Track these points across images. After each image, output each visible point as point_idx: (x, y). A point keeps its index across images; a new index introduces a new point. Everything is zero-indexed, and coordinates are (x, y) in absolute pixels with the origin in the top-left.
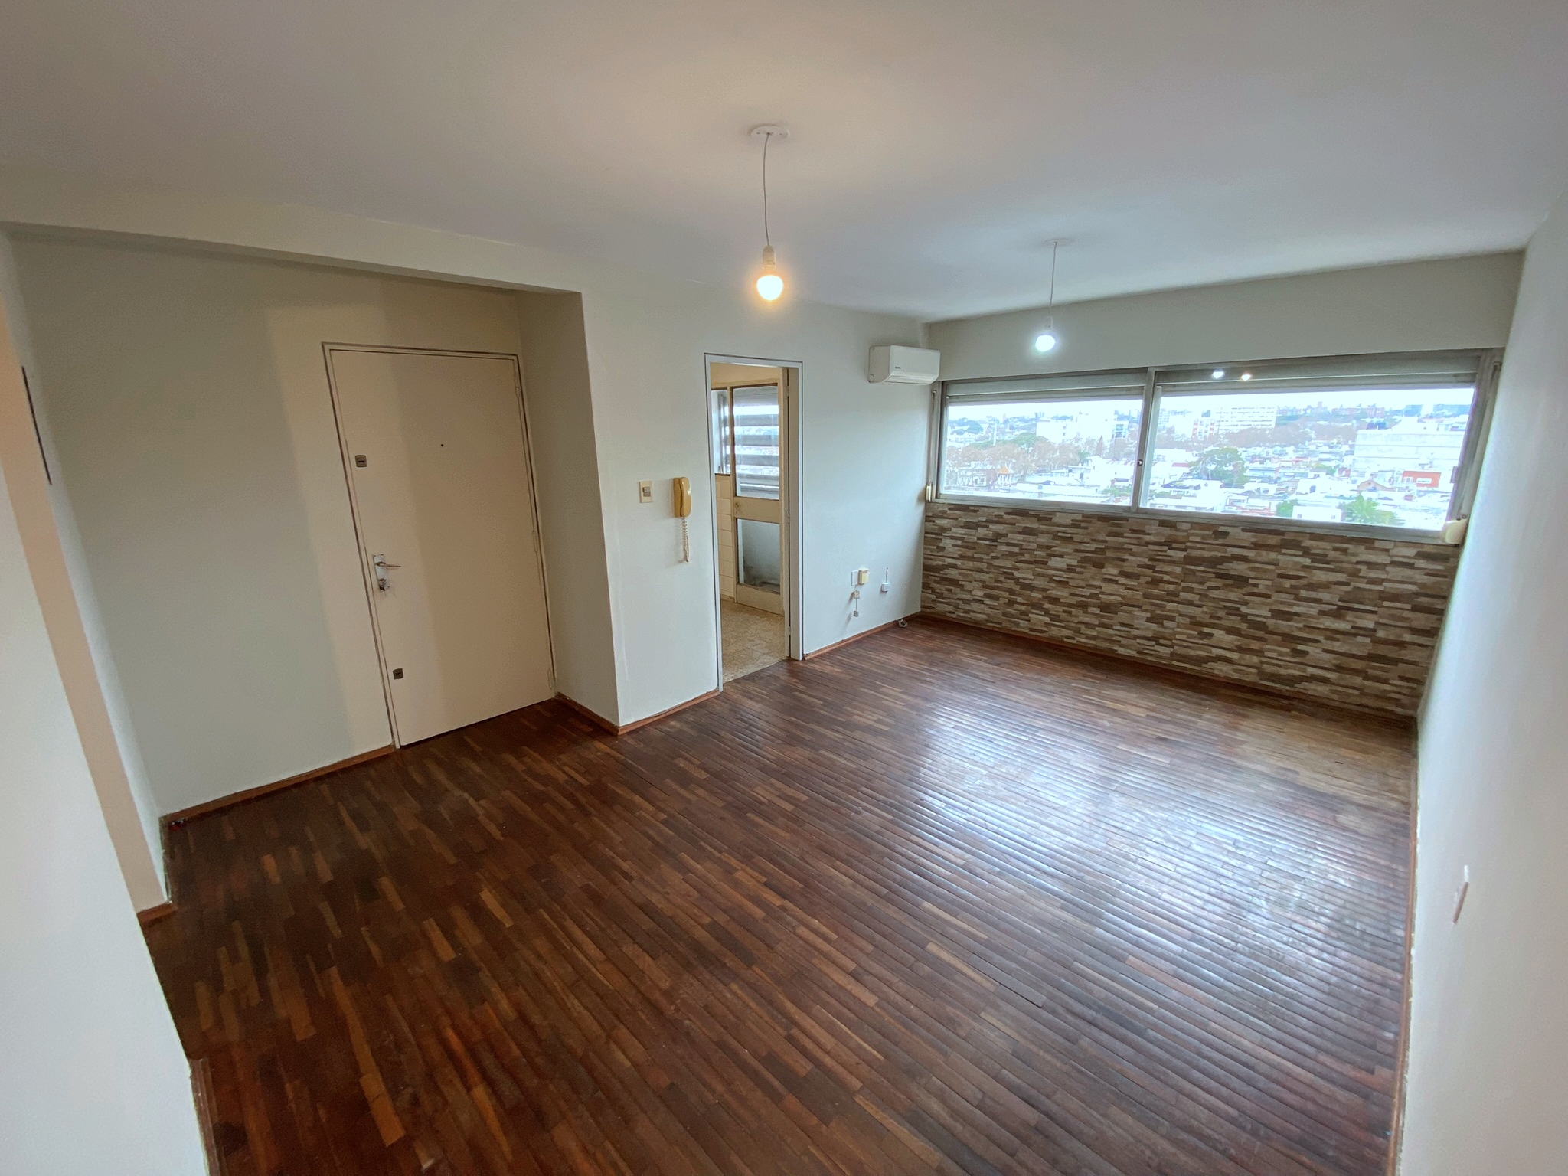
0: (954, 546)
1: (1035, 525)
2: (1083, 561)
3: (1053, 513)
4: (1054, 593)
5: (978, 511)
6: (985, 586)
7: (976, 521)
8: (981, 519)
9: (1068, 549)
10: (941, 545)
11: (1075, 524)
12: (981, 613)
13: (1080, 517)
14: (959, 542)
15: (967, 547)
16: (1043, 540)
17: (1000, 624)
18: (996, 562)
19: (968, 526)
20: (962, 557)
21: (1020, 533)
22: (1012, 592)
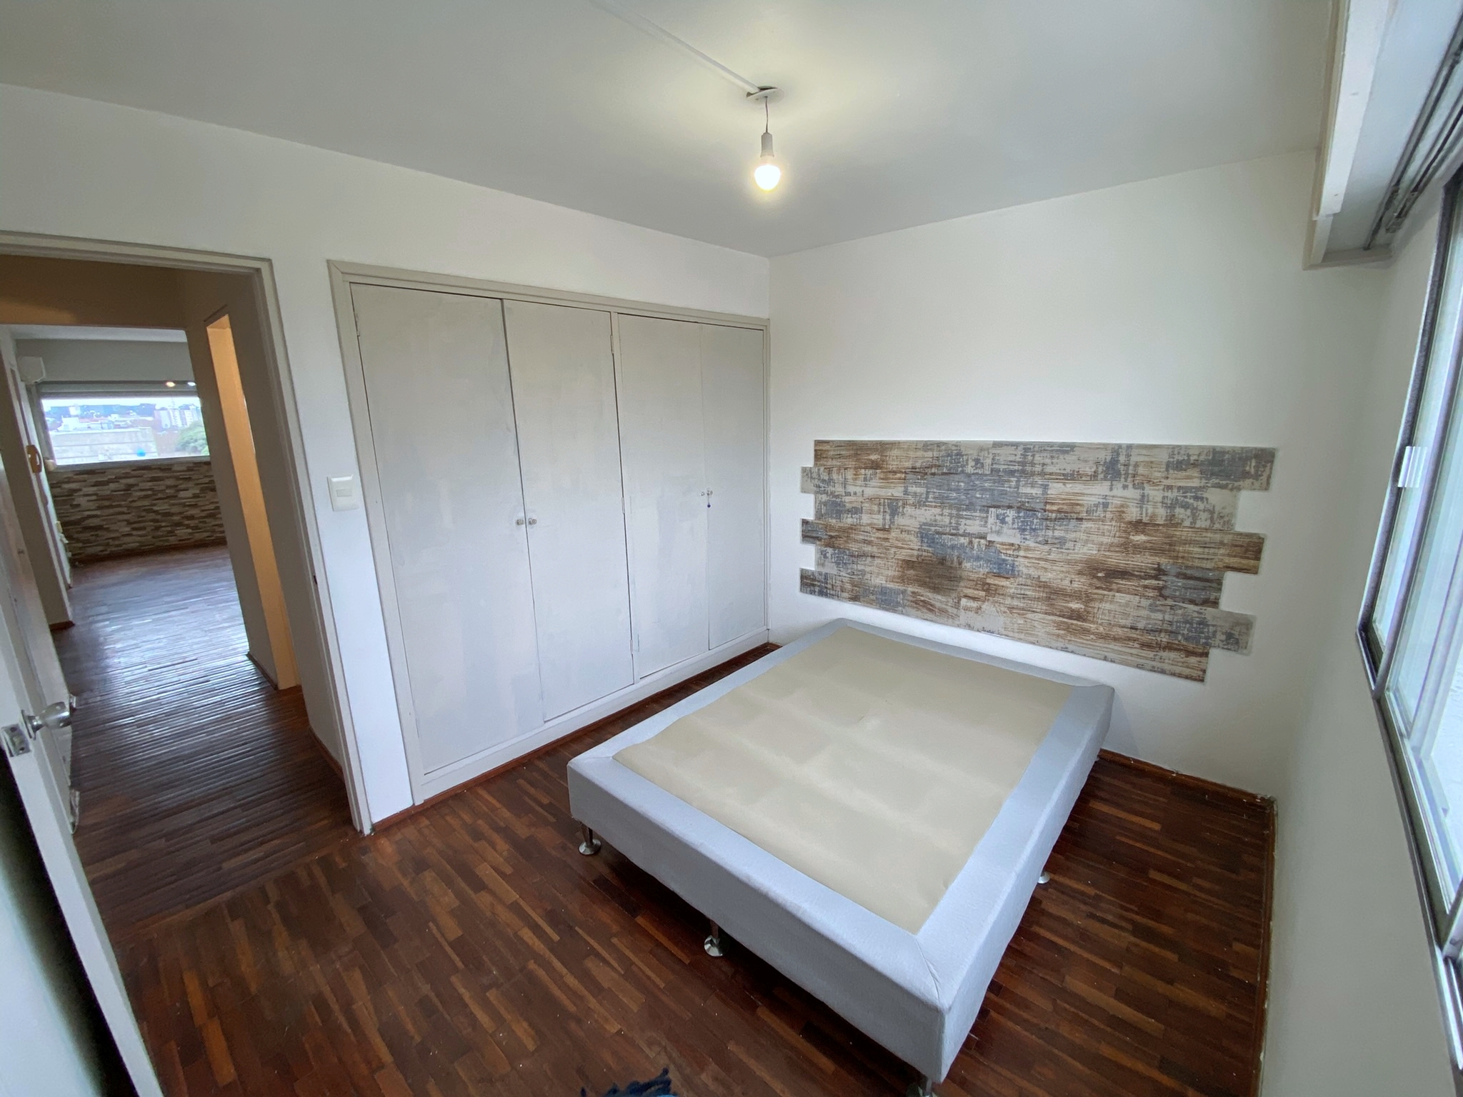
0: (89, 501)
3: (172, 465)
6: (129, 523)
9: (190, 484)
10: (75, 503)
11: (189, 469)
14: (94, 498)
19: (96, 484)
22: (157, 521)
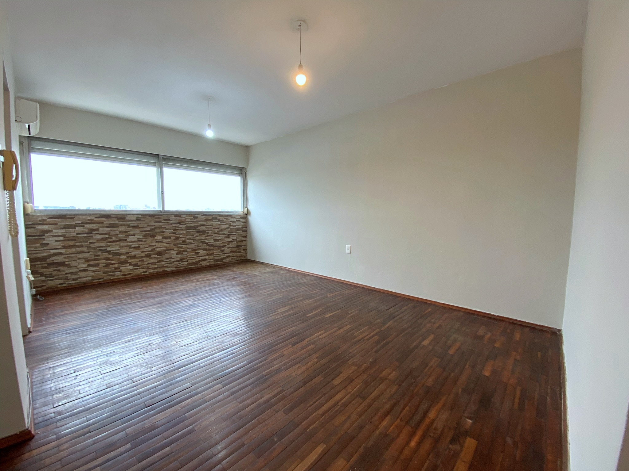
0: (56, 241)
1: (117, 222)
2: (145, 236)
3: (126, 215)
4: (132, 254)
5: (74, 218)
6: (87, 260)
7: (73, 223)
8: (77, 222)
9: (137, 231)
10: (44, 242)
11: (138, 220)
12: (86, 277)
13: (140, 216)
14: (62, 238)
15: (69, 240)
16: (122, 229)
17: (103, 278)
18: (93, 245)
19: (66, 227)
20: (64, 247)
21: (107, 227)
22: (107, 259)
